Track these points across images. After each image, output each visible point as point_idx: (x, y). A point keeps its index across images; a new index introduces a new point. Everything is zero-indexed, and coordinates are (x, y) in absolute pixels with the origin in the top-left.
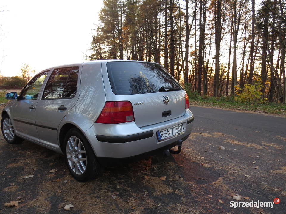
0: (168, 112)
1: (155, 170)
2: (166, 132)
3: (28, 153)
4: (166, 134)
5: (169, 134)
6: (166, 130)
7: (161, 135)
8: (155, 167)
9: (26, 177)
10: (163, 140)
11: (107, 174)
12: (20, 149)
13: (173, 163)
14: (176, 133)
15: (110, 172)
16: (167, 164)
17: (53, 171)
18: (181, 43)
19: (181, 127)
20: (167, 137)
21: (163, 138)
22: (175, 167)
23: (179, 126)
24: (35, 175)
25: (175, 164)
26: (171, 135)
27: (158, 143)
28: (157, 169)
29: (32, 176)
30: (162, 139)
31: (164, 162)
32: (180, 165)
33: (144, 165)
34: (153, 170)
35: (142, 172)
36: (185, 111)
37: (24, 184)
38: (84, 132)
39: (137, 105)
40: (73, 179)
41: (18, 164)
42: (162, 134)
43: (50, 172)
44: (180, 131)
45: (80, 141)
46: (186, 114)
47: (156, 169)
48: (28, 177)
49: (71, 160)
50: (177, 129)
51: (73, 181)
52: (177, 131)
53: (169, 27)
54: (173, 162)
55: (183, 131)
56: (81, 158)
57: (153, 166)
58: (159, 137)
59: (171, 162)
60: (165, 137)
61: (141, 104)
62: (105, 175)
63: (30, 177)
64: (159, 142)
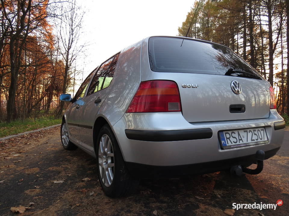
0: (240, 107)
1: (218, 197)
2: (236, 135)
3: (74, 159)
4: (235, 139)
5: (241, 140)
6: (235, 133)
7: (227, 138)
8: (219, 193)
9: (55, 182)
10: (230, 147)
11: (146, 193)
12: (71, 154)
13: (250, 192)
14: (254, 140)
15: (151, 190)
16: (240, 191)
17: (86, 179)
18: (263, 63)
19: (262, 132)
20: (238, 143)
21: (230, 144)
22: (252, 197)
23: (258, 130)
24: (66, 181)
25: (252, 193)
26: (245, 142)
27: (220, 151)
28: (222, 197)
29: (62, 182)
30: (227, 145)
31: (234, 188)
32: (261, 196)
33: (202, 188)
34: (214, 197)
35: (197, 197)
36: (270, 112)
37: (49, 189)
38: (111, 125)
39: (186, 87)
40: (102, 192)
41: (59, 168)
42: (229, 138)
43: (83, 180)
44: (261, 139)
45: (110, 140)
46: (271, 116)
47: (220, 197)
48: (57, 182)
49: (102, 167)
50: (255, 134)
51: (101, 194)
52: (255, 137)
53: (248, 46)
54: (249, 190)
55: (266, 139)
56: (110, 163)
57: (215, 191)
58: (223, 142)
59: (246, 190)
60: (234, 144)
61: (193, 87)
62: (143, 193)
63: (59, 182)
64: (222, 149)
